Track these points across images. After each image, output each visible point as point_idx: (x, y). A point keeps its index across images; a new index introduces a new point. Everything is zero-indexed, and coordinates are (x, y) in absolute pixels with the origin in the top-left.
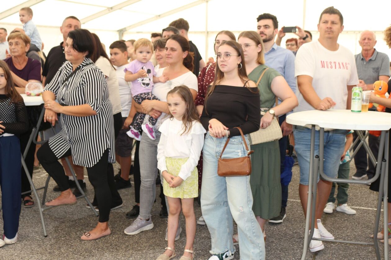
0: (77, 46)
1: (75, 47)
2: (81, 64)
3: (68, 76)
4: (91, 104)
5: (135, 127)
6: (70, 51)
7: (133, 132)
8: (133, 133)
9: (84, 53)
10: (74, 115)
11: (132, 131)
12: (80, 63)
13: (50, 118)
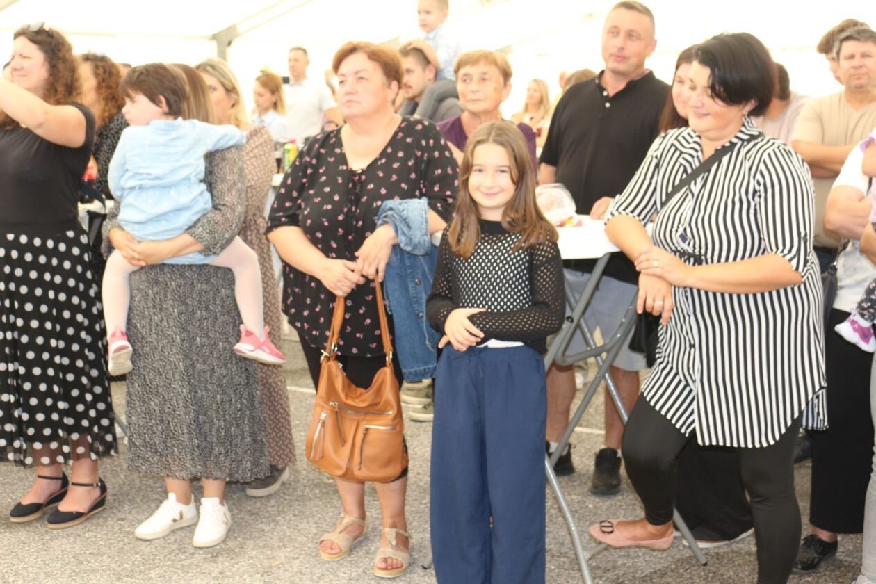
0: (722, 89)
1: (717, 91)
2: (737, 137)
3: (689, 171)
4: (786, 251)
5: (865, 312)
6: (703, 104)
7: (856, 326)
8: (855, 330)
9: (744, 107)
10: (731, 290)
11: (853, 322)
12: (734, 135)
13: (658, 303)
